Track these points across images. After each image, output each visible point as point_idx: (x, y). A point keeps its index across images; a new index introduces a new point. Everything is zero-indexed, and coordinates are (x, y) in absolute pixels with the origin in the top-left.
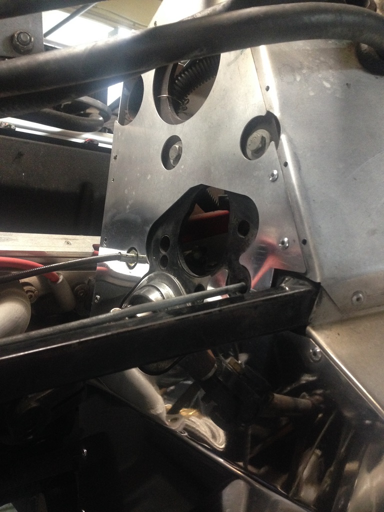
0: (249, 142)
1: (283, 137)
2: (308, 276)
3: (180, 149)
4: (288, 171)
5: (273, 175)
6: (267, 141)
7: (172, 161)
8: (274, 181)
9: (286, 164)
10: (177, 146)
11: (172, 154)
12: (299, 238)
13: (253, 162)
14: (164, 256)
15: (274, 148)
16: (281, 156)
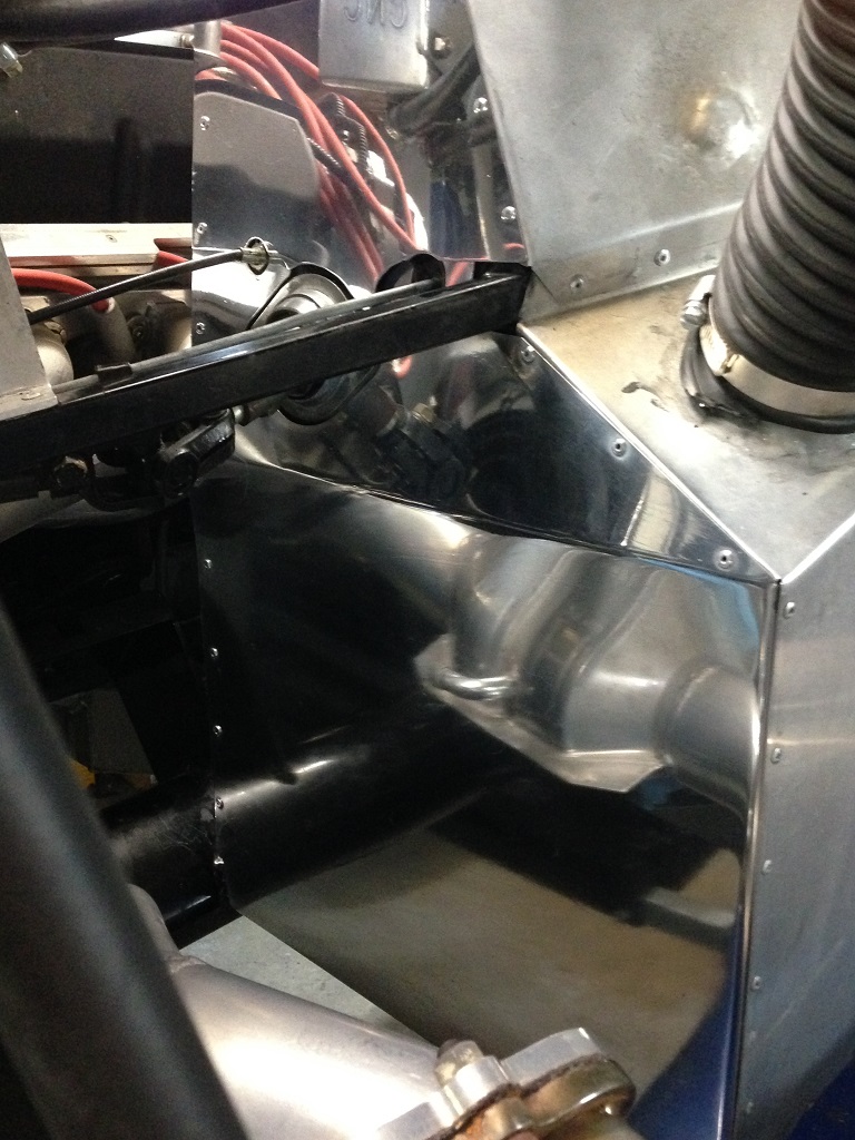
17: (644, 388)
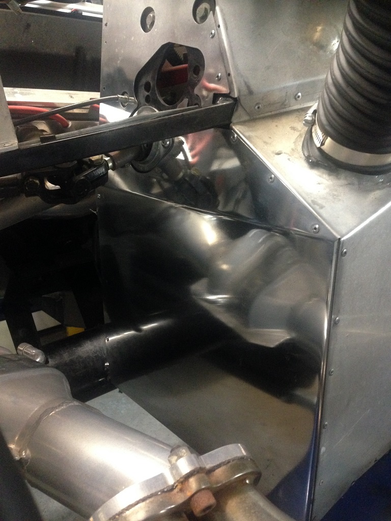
0: (197, 12)
1: (217, 8)
2: (231, 95)
3: (154, 17)
4: (220, 30)
5: (212, 33)
6: (209, 10)
7: (148, 26)
8: (213, 37)
9: (219, 26)
10: (152, 15)
11: (148, 21)
12: (226, 72)
13: (201, 25)
14: (148, 96)
15: (213, 16)
16: (216, 21)
17: (285, 153)
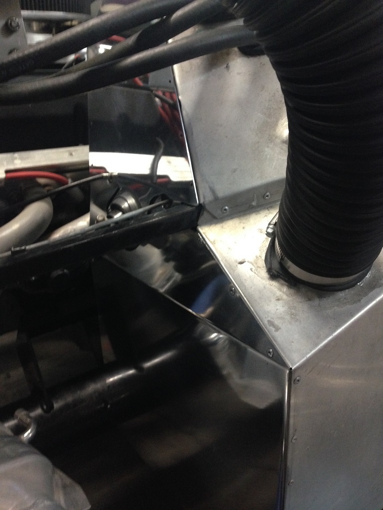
17: (248, 262)
